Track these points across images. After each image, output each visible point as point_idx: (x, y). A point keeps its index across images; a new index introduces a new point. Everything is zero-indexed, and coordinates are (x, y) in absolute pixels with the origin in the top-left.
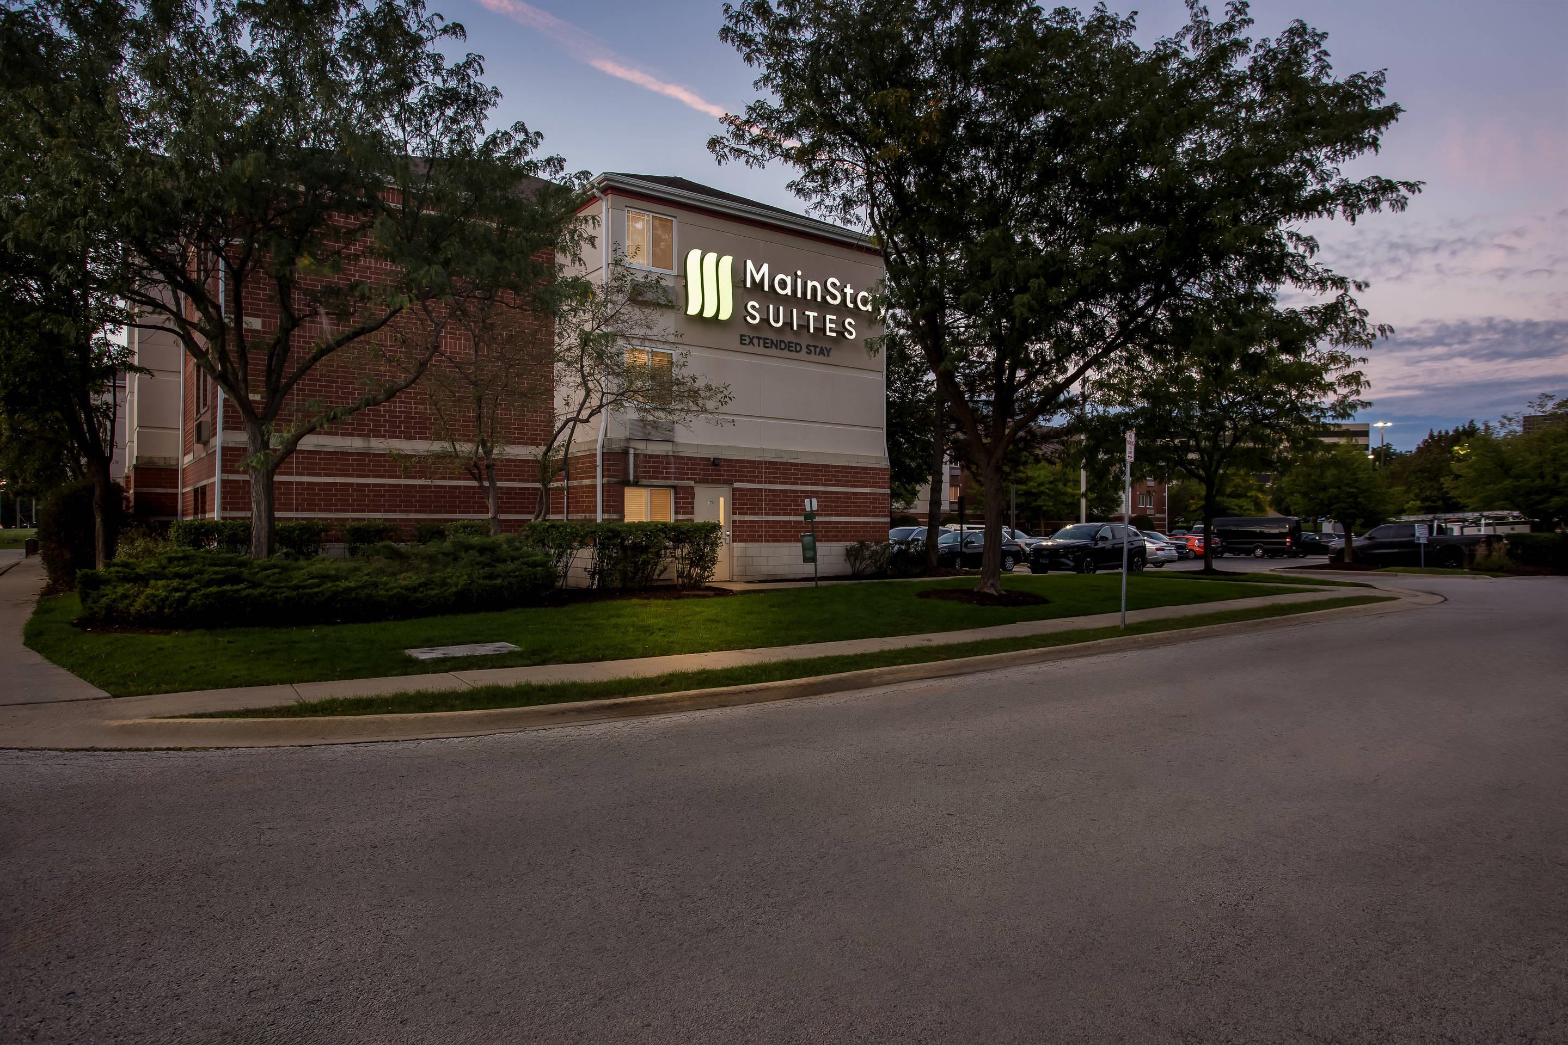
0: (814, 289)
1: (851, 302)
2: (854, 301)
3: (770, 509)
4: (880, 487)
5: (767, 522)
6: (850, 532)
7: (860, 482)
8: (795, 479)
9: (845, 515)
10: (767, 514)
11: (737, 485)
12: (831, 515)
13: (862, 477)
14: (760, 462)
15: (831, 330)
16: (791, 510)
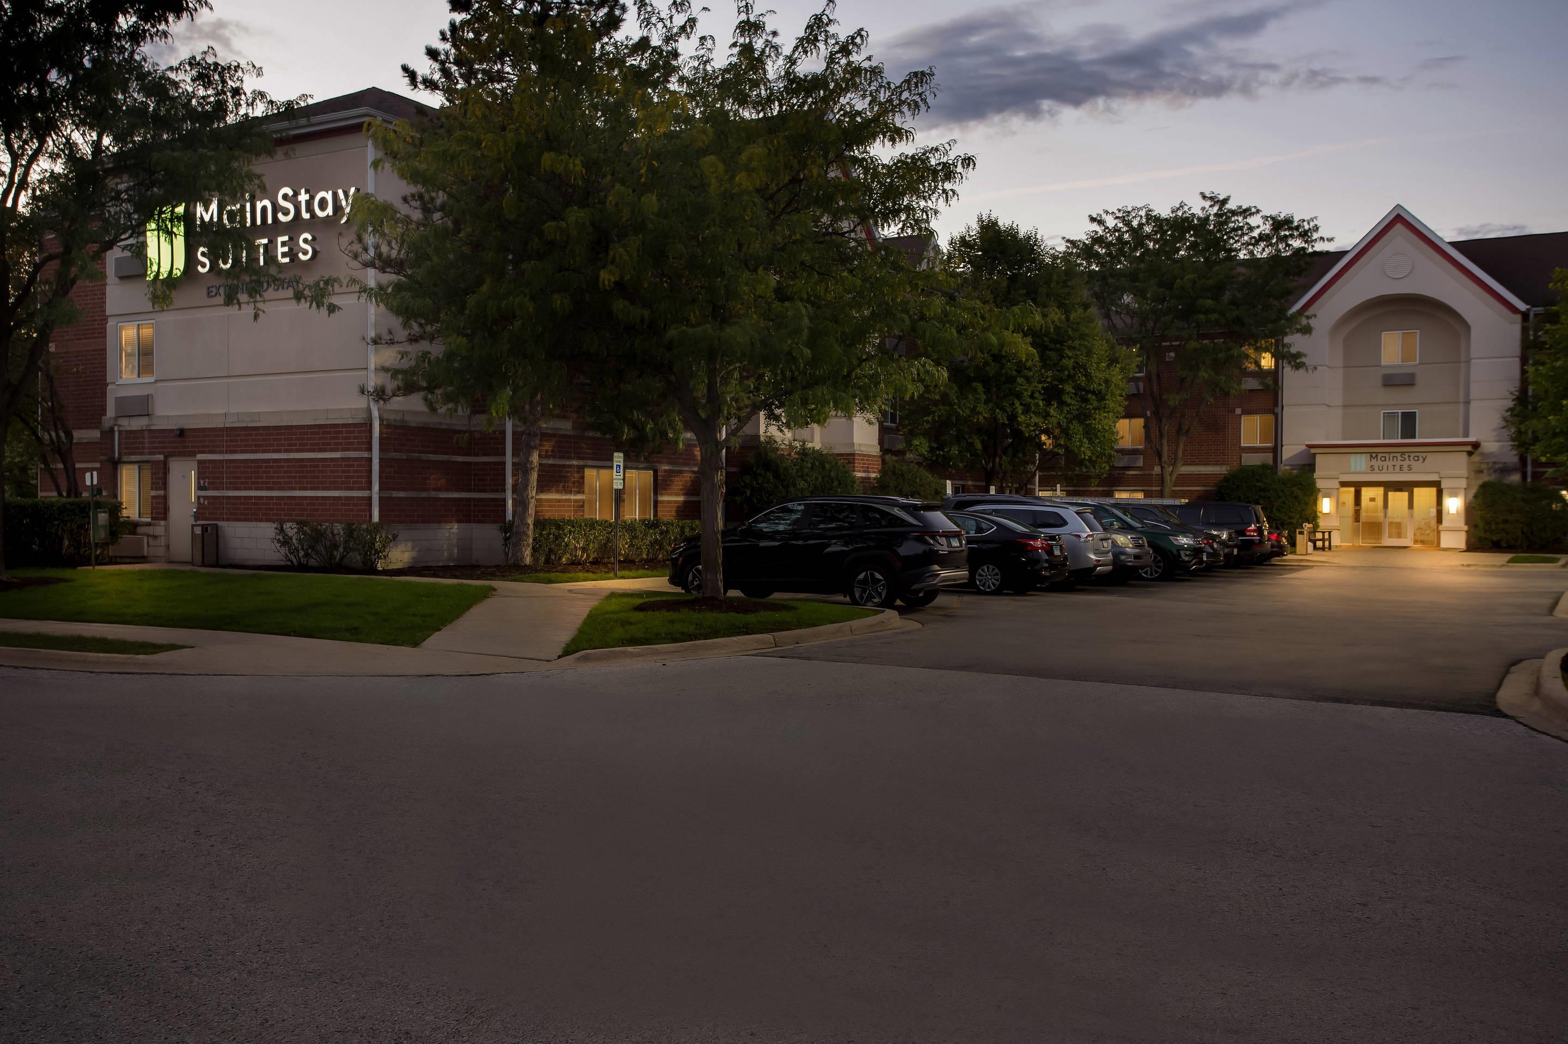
0: (264, 209)
1: (307, 212)
2: (309, 209)
3: (231, 483)
4: (355, 450)
5: (228, 498)
6: (317, 510)
7: (329, 444)
8: (256, 446)
9: (312, 489)
10: (228, 489)
11: (200, 457)
12: (294, 489)
13: (332, 438)
14: (221, 429)
15: (284, 255)
16: (253, 483)
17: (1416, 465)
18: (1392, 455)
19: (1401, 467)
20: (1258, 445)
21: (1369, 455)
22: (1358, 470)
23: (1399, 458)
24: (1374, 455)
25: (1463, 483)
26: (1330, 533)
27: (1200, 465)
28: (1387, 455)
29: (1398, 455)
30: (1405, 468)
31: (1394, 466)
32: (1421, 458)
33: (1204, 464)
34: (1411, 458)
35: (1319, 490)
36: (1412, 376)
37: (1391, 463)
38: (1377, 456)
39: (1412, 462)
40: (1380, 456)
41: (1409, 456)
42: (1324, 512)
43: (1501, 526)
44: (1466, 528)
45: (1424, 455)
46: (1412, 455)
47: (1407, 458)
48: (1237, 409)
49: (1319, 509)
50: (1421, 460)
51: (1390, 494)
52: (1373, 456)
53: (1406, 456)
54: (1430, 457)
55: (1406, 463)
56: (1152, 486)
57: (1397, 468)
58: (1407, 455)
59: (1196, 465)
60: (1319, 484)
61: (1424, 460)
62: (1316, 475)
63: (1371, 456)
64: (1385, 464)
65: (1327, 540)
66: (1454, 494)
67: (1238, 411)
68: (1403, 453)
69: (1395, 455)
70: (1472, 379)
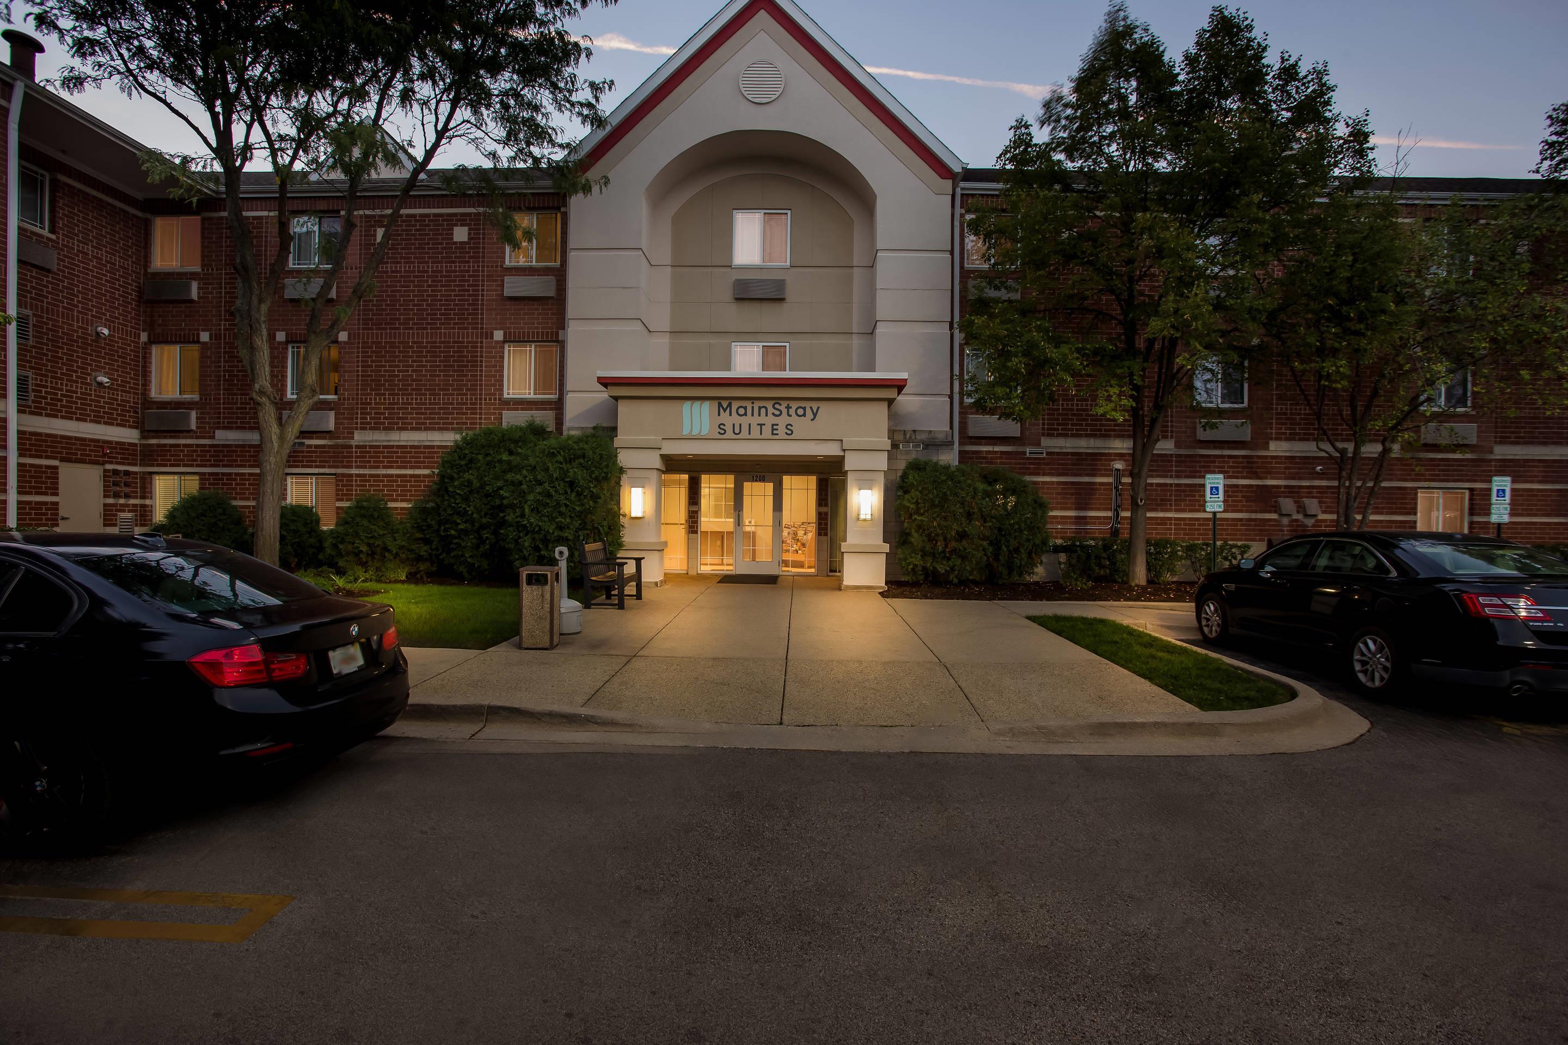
17: (801, 425)
18: (757, 404)
19: (774, 427)
20: (532, 396)
21: (716, 404)
22: (695, 432)
23: (771, 410)
24: (725, 404)
25: (881, 462)
26: (638, 561)
27: (433, 429)
28: (748, 405)
29: (769, 405)
30: (782, 430)
31: (761, 425)
32: (808, 411)
33: (440, 429)
34: (792, 411)
35: (621, 470)
36: (781, 284)
37: (755, 420)
38: (730, 405)
39: (794, 420)
40: (735, 405)
41: (788, 407)
42: (633, 515)
43: (953, 544)
44: (886, 548)
45: (815, 405)
46: (794, 405)
47: (785, 411)
48: (495, 332)
49: (624, 509)
50: (809, 414)
51: (747, 486)
52: (723, 404)
53: (783, 408)
54: (826, 410)
55: (782, 421)
56: (351, 467)
57: (767, 431)
58: (784, 404)
59: (427, 429)
60: (624, 459)
61: (815, 415)
62: (618, 442)
63: (720, 405)
64: (745, 421)
65: (631, 578)
66: (866, 484)
67: (498, 335)
68: (777, 400)
69: (762, 404)
70: (879, 285)
